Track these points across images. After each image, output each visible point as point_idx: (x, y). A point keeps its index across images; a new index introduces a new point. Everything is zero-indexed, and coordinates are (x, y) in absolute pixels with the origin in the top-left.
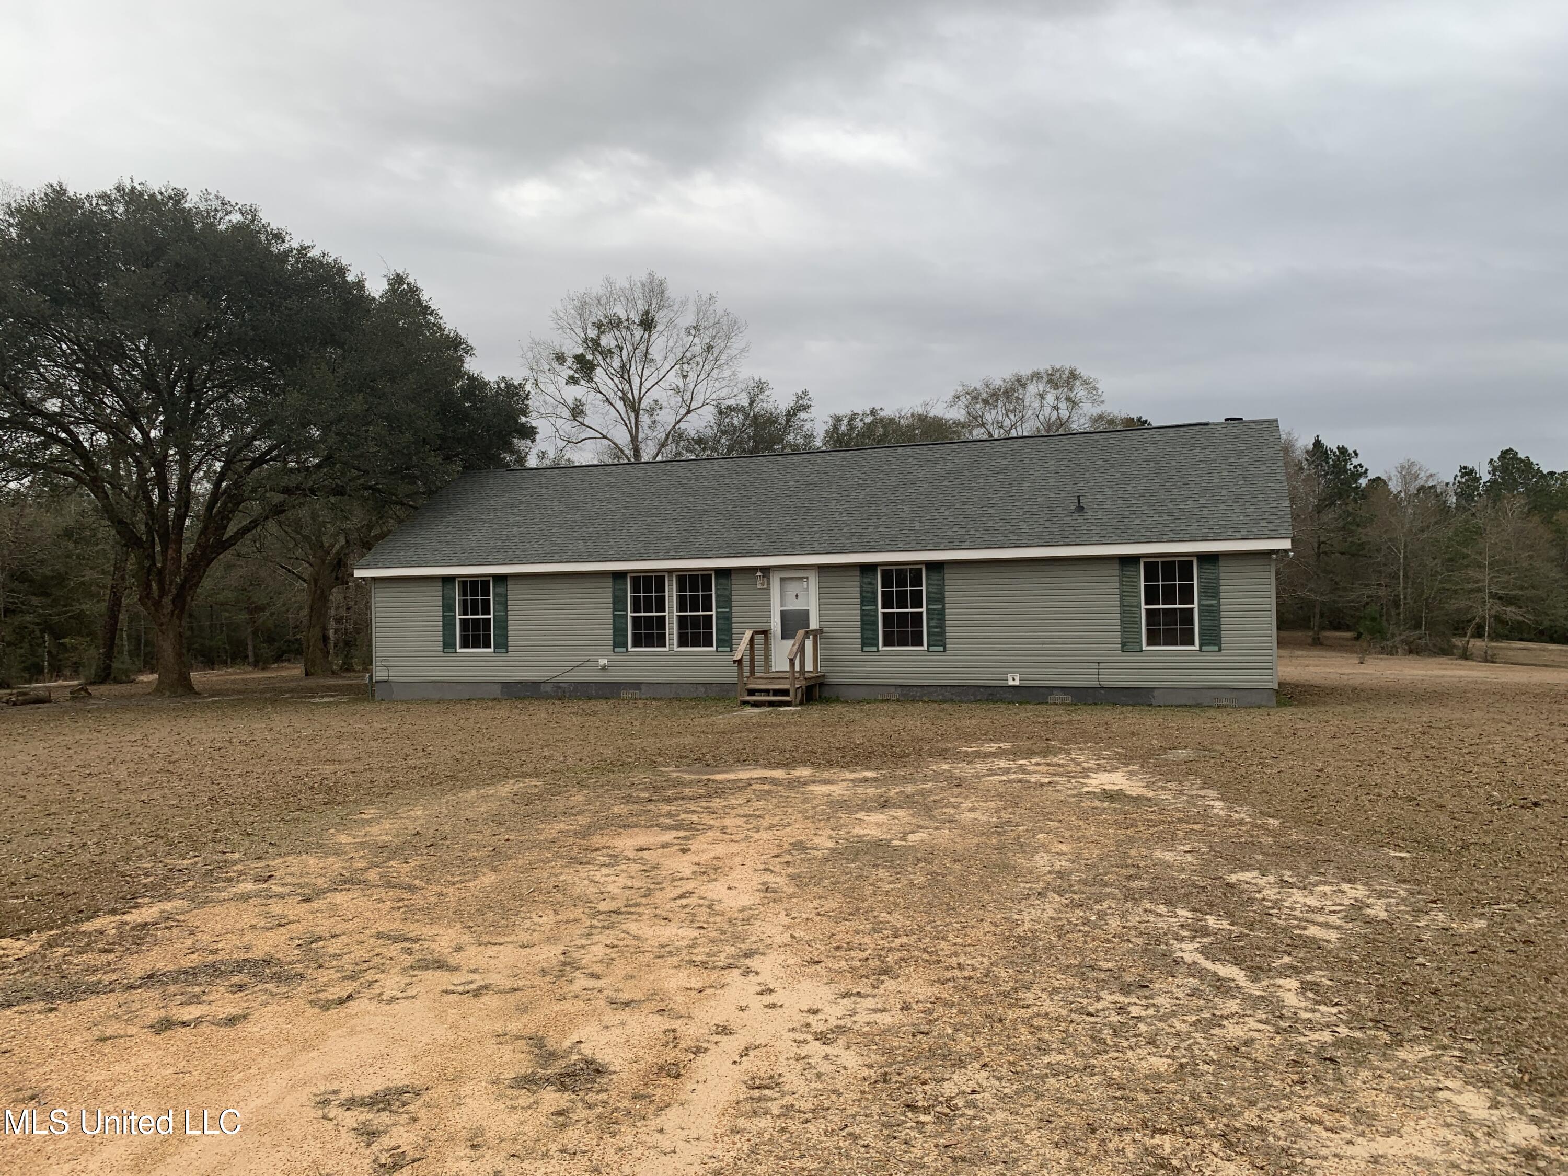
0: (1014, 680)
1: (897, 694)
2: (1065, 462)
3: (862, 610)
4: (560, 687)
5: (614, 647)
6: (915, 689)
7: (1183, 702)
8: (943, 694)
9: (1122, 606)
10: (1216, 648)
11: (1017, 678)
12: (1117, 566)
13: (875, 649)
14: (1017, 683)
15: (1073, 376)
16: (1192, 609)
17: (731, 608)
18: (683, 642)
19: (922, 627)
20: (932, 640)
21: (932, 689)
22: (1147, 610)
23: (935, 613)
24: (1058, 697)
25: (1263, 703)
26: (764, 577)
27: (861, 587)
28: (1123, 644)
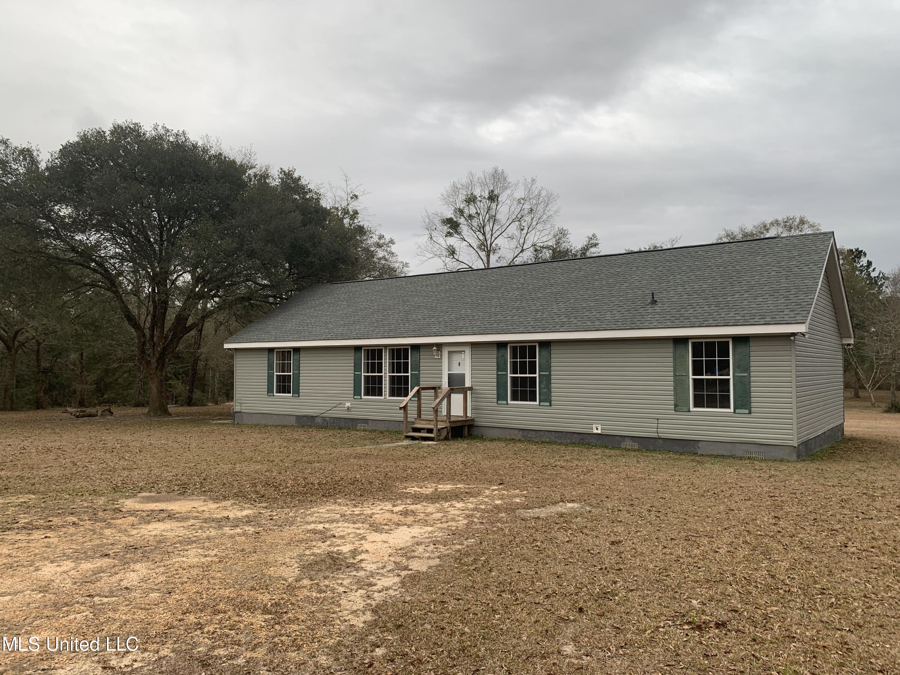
0: (597, 429)
1: (519, 435)
2: (661, 268)
3: (498, 375)
4: (325, 420)
5: (354, 395)
6: (531, 432)
7: (720, 452)
8: (549, 437)
9: (675, 376)
10: (747, 411)
11: (600, 428)
12: (671, 345)
13: (505, 402)
14: (599, 431)
15: (802, 222)
16: (729, 380)
17: (419, 371)
18: (392, 394)
19: (536, 388)
20: (542, 397)
21: (542, 433)
22: (694, 380)
23: (545, 378)
24: (628, 444)
25: (786, 457)
26: (438, 350)
27: (497, 358)
28: (676, 406)
